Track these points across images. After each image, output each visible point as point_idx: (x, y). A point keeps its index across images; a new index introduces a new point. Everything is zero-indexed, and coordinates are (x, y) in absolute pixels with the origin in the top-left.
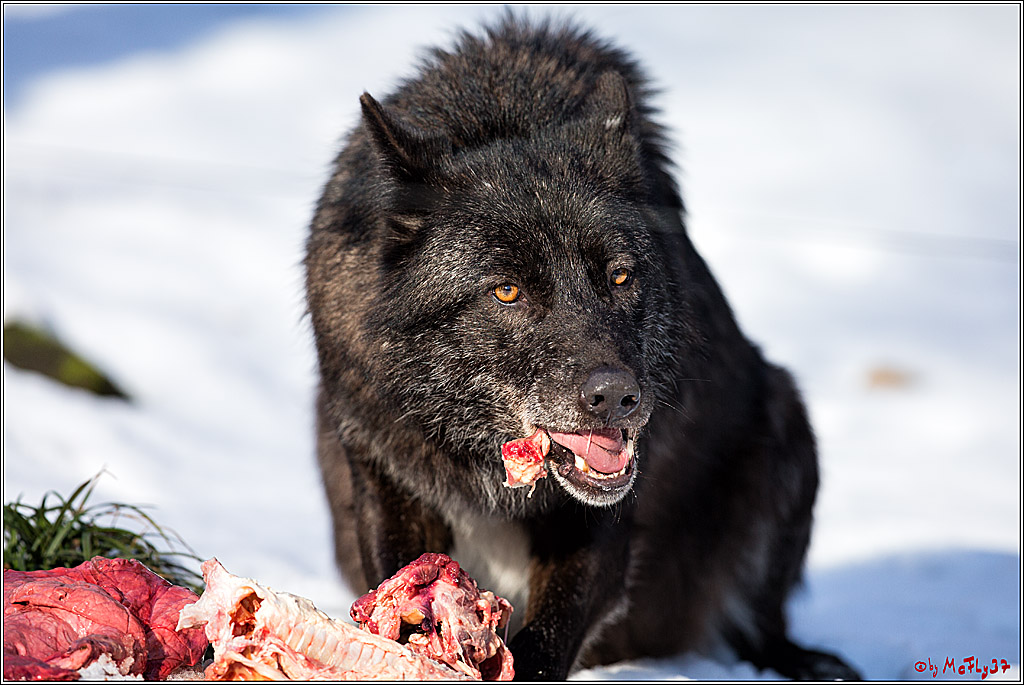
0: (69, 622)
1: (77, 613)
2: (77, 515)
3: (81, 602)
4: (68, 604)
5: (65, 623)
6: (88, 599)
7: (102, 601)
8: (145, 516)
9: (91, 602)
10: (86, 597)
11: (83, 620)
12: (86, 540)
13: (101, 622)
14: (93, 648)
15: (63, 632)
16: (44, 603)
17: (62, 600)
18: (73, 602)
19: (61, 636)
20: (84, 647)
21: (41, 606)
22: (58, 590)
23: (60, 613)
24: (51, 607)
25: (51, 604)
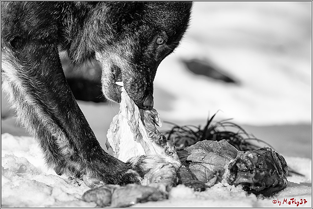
5: (207, 168)
9: (213, 158)
14: (217, 176)
15: (207, 171)
16: (197, 161)
17: (203, 159)
18: (207, 159)
19: (207, 173)
20: (214, 177)
21: (196, 162)
22: (202, 156)
23: (204, 164)
24: (200, 163)
25: (199, 162)
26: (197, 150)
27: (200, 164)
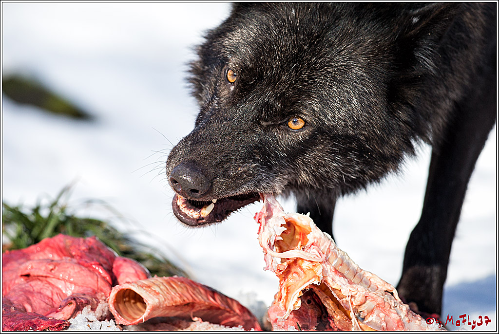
0: (60, 287)
1: (64, 279)
2: (63, 210)
3: (65, 271)
4: (57, 274)
5: (57, 288)
6: (70, 269)
7: (79, 269)
8: (109, 208)
9: (72, 271)
10: (68, 268)
11: (68, 284)
12: (69, 227)
13: (80, 284)
14: (76, 303)
15: (57, 294)
16: (41, 274)
17: (53, 271)
18: (60, 272)
19: (55, 298)
20: (71, 303)
21: (38, 276)
22: (50, 264)
23: (53, 281)
24: (46, 277)
25: (45, 275)
26: (41, 253)
27: (44, 279)
